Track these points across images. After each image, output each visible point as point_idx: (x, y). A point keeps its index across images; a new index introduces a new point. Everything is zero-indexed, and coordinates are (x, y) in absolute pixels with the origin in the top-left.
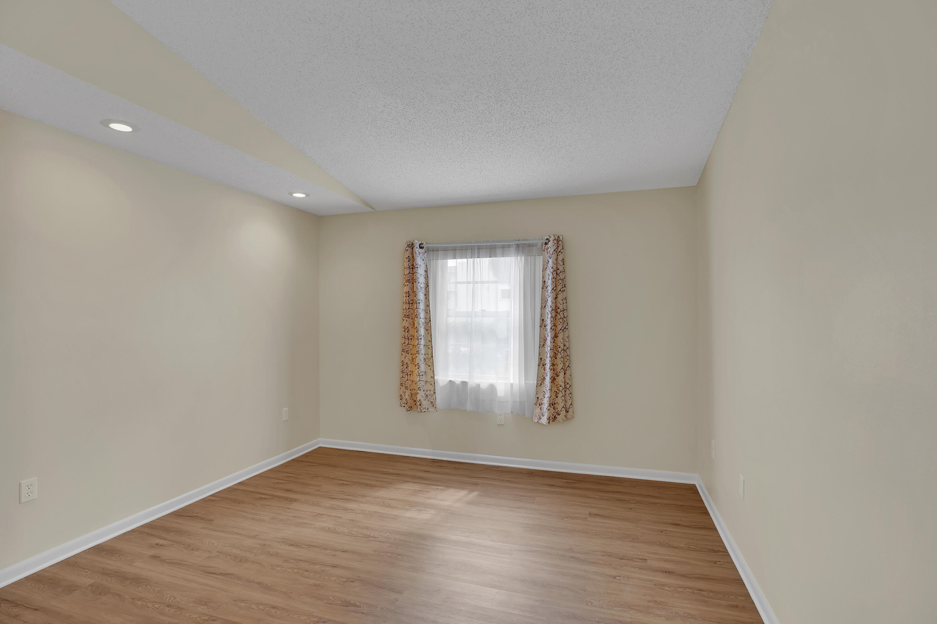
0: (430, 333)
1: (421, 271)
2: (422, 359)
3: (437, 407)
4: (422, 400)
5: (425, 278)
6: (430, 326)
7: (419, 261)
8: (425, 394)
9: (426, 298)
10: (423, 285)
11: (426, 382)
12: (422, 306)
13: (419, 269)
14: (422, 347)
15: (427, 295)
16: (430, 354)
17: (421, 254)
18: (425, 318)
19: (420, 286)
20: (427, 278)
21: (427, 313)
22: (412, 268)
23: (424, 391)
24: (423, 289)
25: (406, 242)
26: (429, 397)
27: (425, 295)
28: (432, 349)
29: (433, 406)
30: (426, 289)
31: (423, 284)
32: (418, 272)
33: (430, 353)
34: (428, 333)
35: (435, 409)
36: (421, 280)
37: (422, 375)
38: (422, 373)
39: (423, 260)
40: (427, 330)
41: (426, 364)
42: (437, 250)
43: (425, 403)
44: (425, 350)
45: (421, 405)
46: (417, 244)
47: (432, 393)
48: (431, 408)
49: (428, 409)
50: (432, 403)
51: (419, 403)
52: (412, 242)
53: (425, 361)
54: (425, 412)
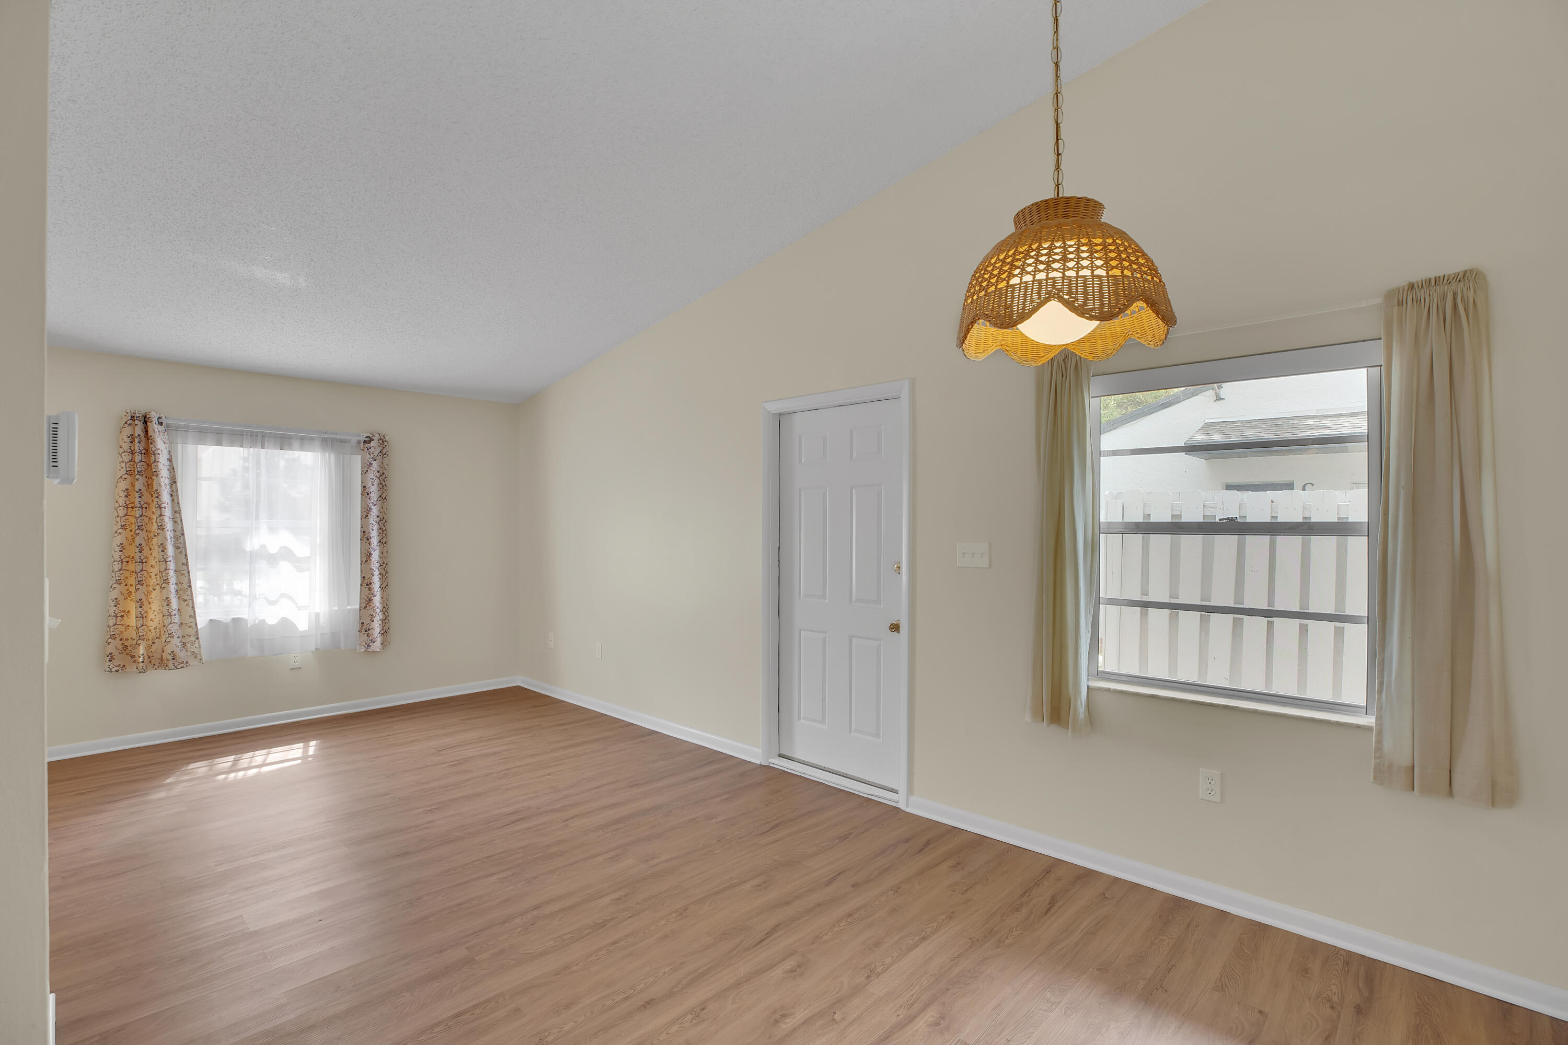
0: (183, 551)
1: (163, 459)
2: (173, 591)
3: (203, 659)
4: (177, 650)
5: (168, 470)
6: (182, 542)
7: (161, 444)
8: (181, 642)
9: (173, 500)
10: (167, 482)
11: (182, 623)
12: (168, 513)
13: (161, 456)
14: (171, 573)
15: (174, 495)
16: (185, 583)
17: (162, 434)
18: (173, 530)
19: (164, 482)
20: (172, 470)
21: (175, 522)
22: (148, 452)
23: (178, 637)
24: (168, 487)
25: (129, 412)
26: (188, 645)
27: (171, 496)
28: (190, 575)
29: (196, 657)
30: (171, 487)
31: (167, 479)
32: (160, 460)
33: (185, 580)
34: (181, 552)
35: (200, 662)
36: (164, 473)
37: (175, 615)
38: (174, 612)
39: (165, 443)
40: (178, 548)
41: (179, 598)
42: (187, 429)
43: (182, 655)
44: (177, 578)
45: (174, 659)
46: (154, 416)
47: (193, 638)
48: (193, 662)
49: (187, 662)
50: (193, 653)
51: (170, 657)
52: (143, 412)
53: (177, 594)
54: (183, 667)
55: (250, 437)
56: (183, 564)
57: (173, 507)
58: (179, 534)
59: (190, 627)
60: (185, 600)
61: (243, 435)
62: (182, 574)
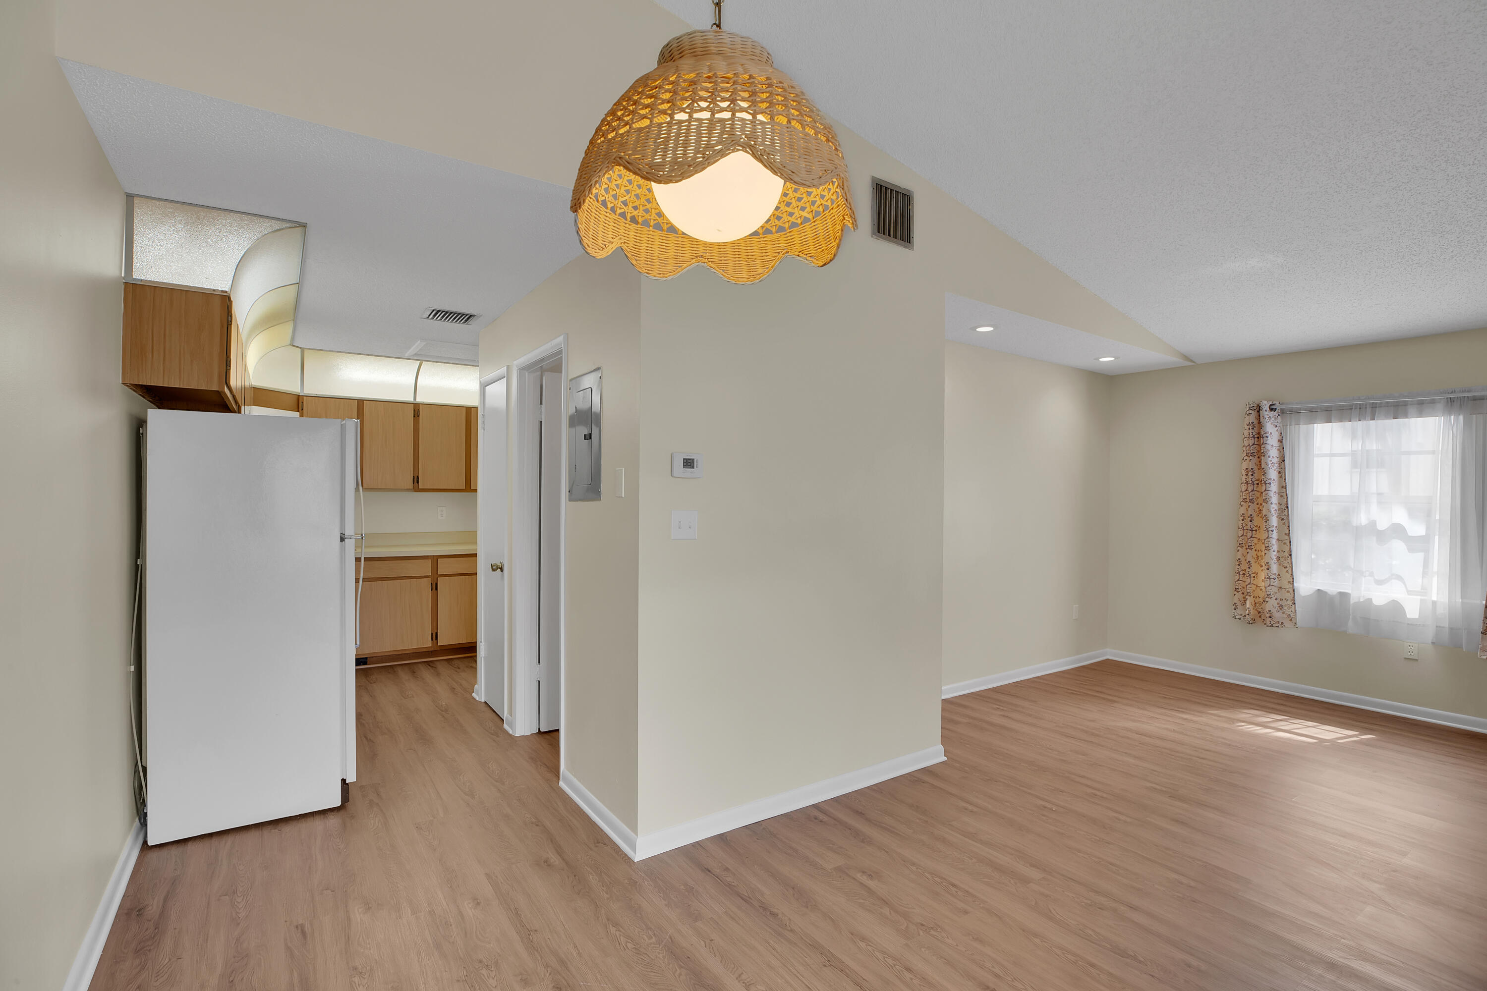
0: (1286, 523)
1: (1272, 441)
2: (1274, 558)
3: (1297, 623)
4: (1274, 611)
5: (1278, 450)
6: (1286, 515)
7: (1271, 429)
8: (1278, 604)
9: (1281, 477)
10: (1275, 460)
11: (1281, 587)
12: (1274, 488)
13: (1269, 438)
14: (1274, 541)
15: (1281, 473)
16: (1286, 552)
17: (1273, 419)
18: (1279, 503)
19: (1271, 461)
20: (1282, 449)
21: (1282, 496)
22: (1259, 437)
23: (1276, 599)
24: (1277, 465)
25: (1247, 404)
26: (1285, 608)
27: (1279, 473)
28: (1291, 545)
29: (1291, 620)
30: (1280, 465)
31: (1276, 458)
32: (1268, 442)
33: (1287, 549)
34: (1284, 524)
35: (1295, 625)
36: (1273, 453)
37: (1274, 579)
38: (1274, 576)
39: (1276, 426)
40: (1283, 519)
41: (1280, 565)
42: (1298, 411)
43: (1277, 615)
44: (1279, 546)
45: (1270, 617)
46: (1266, 406)
47: (1290, 603)
48: (1287, 623)
49: (1282, 623)
50: (1289, 616)
51: (1268, 615)
52: (1257, 402)
53: (1278, 561)
54: (1278, 627)
55: (1359, 409)
56: (1286, 534)
57: (1280, 483)
58: (1284, 507)
59: (1288, 592)
60: (1286, 567)
61: (1352, 409)
62: (1285, 544)
